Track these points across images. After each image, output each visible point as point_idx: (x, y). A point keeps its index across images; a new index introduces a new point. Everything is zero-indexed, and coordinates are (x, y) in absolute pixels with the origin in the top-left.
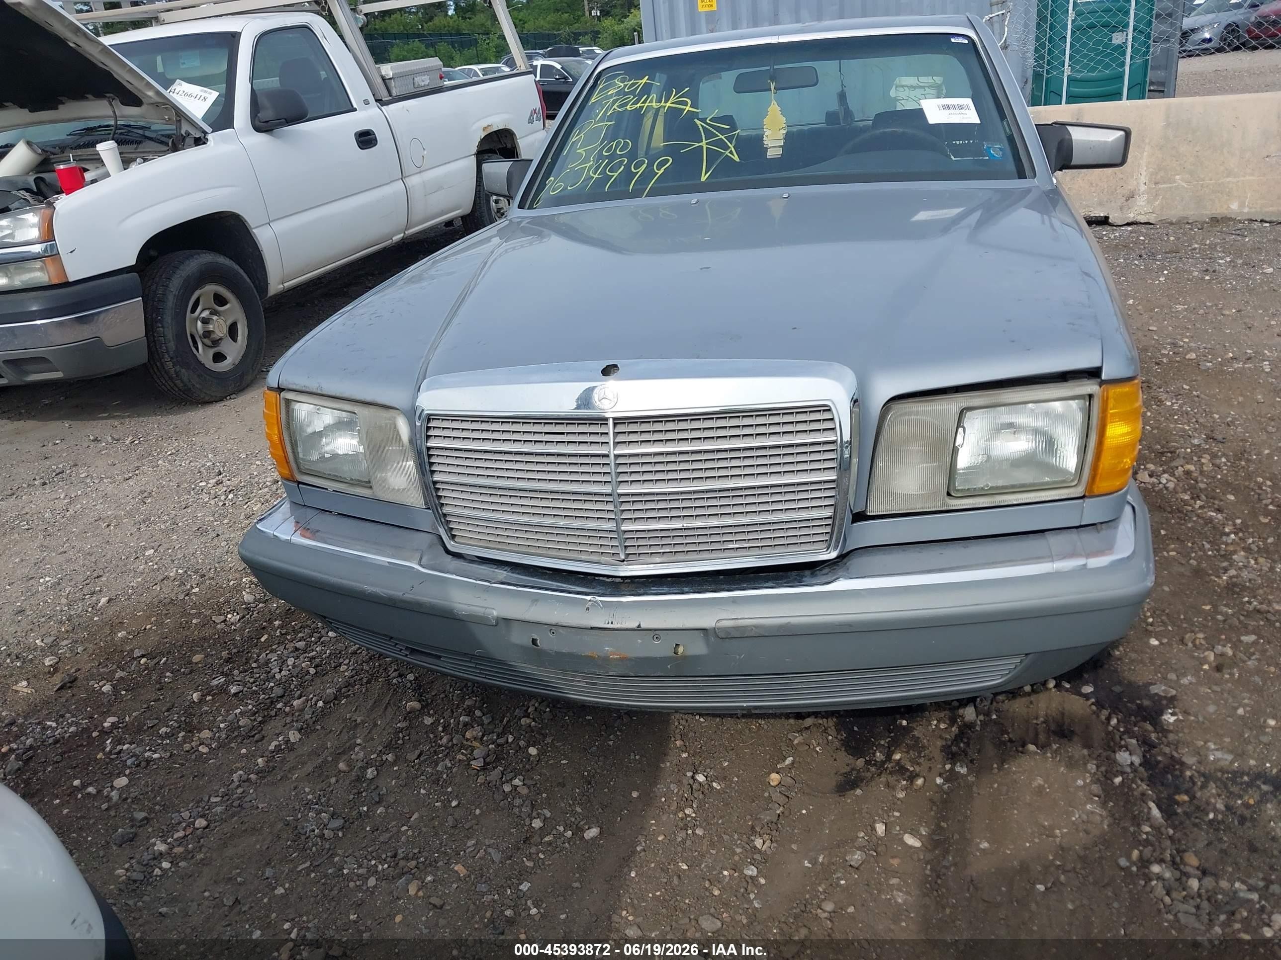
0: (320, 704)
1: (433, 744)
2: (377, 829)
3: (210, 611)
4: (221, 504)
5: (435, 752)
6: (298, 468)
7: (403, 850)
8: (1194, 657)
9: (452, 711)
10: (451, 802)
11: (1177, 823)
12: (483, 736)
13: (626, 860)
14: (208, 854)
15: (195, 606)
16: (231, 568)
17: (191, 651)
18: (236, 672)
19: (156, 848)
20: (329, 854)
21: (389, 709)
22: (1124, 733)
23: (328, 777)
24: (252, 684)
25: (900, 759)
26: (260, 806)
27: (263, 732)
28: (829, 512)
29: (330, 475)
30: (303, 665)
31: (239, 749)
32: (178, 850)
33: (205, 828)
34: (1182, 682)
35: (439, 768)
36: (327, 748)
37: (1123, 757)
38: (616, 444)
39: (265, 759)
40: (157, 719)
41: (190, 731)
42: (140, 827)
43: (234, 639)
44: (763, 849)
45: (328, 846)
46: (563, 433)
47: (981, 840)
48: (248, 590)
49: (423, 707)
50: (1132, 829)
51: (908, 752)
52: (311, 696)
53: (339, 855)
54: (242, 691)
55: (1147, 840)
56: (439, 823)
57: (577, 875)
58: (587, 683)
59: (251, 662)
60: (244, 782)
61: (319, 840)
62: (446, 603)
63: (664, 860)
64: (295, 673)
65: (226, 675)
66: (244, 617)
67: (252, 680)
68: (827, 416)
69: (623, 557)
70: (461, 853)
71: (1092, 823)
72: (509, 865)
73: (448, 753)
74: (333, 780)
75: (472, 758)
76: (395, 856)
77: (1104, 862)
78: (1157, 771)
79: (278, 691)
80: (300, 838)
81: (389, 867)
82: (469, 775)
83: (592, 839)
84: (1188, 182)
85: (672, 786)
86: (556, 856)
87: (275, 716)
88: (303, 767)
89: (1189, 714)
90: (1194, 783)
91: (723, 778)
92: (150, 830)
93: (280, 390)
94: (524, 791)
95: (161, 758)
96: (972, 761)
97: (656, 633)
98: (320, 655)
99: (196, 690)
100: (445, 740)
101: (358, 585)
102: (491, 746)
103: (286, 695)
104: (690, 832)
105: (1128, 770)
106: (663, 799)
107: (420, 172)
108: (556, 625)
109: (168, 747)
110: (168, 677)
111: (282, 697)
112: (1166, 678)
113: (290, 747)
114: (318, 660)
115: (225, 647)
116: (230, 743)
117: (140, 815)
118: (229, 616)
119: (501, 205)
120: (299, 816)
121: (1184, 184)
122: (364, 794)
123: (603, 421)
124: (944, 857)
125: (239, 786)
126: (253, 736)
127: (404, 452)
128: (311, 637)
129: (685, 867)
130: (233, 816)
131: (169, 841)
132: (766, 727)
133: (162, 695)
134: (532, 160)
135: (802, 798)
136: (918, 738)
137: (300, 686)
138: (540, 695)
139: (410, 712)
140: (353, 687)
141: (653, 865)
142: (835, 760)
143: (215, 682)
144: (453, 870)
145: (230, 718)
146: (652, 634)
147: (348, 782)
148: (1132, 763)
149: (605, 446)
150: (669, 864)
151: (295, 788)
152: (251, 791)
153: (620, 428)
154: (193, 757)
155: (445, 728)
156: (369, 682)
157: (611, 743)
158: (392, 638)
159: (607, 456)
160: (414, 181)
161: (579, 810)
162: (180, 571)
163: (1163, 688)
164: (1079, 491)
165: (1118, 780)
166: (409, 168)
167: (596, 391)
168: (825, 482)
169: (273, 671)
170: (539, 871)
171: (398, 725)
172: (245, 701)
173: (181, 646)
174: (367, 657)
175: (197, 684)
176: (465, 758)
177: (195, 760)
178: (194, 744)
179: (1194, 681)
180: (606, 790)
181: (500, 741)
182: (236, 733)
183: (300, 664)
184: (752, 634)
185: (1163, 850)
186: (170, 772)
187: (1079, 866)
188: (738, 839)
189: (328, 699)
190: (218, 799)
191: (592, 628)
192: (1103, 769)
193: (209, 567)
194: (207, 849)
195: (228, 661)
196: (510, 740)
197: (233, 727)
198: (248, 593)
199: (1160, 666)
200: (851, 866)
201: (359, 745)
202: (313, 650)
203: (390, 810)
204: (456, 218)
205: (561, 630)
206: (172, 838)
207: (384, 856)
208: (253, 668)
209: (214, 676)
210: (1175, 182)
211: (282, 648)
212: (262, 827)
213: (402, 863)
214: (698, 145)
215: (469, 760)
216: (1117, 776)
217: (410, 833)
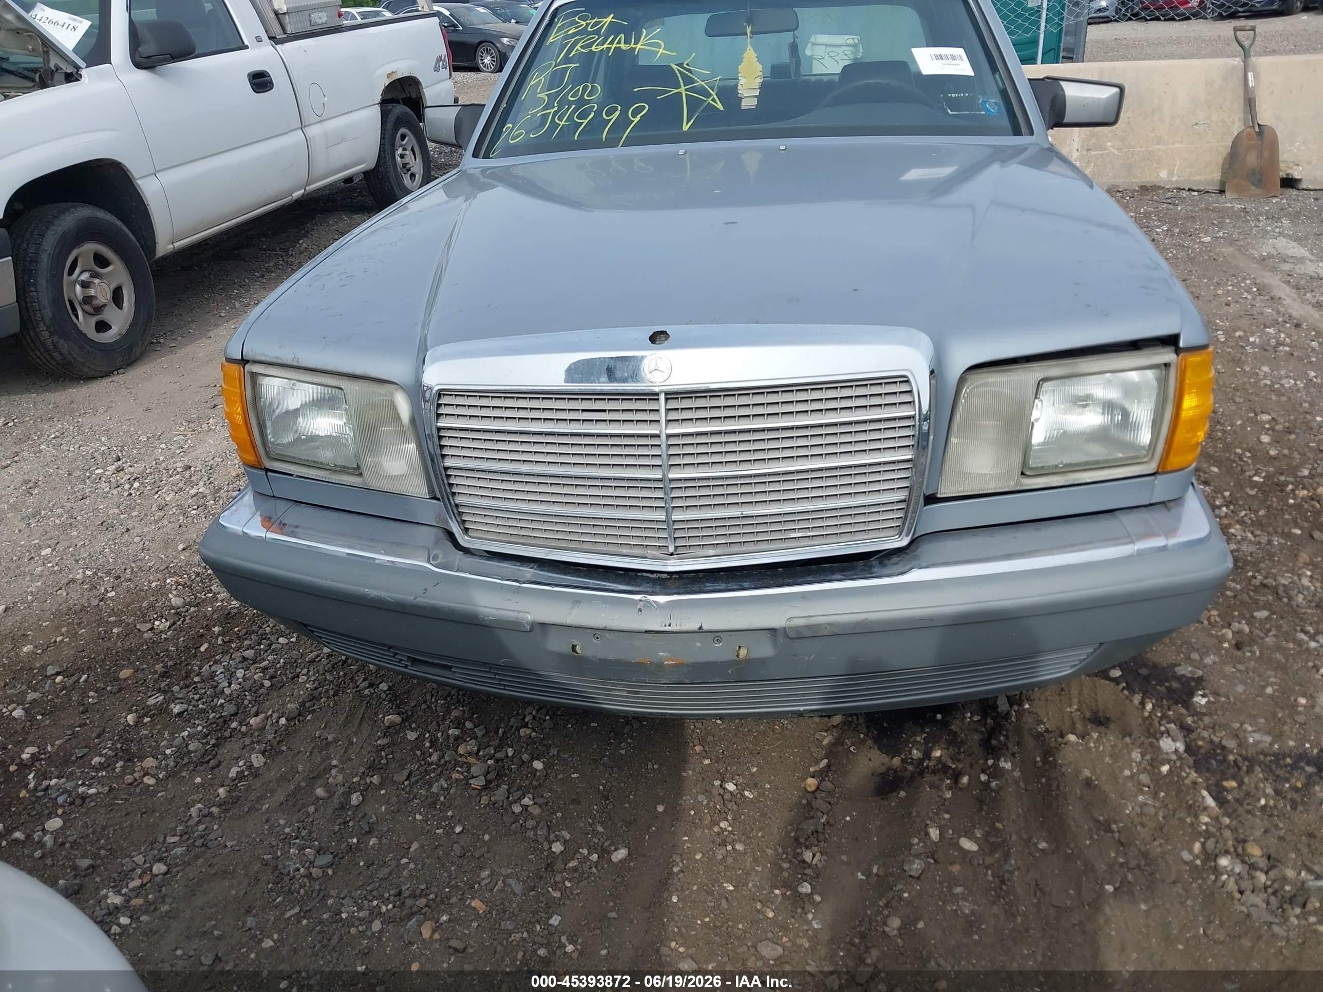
0: (283, 721)
1: (423, 763)
2: (373, 864)
3: (133, 618)
4: (126, 494)
5: (426, 771)
6: (267, 453)
7: (407, 887)
8: (1212, 636)
9: (438, 723)
10: (454, 828)
11: (1230, 810)
12: (479, 750)
13: (664, 883)
14: (174, 905)
15: (113, 612)
16: (150, 568)
17: (115, 665)
18: (176, 688)
19: (109, 901)
20: (321, 897)
21: (365, 725)
22: (1161, 718)
23: (303, 806)
24: (197, 701)
25: (941, 756)
26: (229, 844)
27: (218, 757)
28: (902, 495)
29: (307, 460)
30: (255, 677)
31: (192, 778)
32: (137, 902)
33: (165, 874)
34: (1206, 661)
35: (434, 789)
36: (298, 772)
37: (1166, 744)
38: (668, 421)
39: (227, 788)
40: (86, 747)
41: (129, 760)
42: (85, 876)
43: (167, 650)
44: (814, 862)
45: (317, 887)
46: (604, 411)
47: (1038, 839)
48: (174, 592)
49: (403, 721)
50: (1189, 820)
51: (947, 749)
52: (270, 713)
53: (332, 897)
54: (186, 710)
55: (1207, 831)
56: (444, 853)
57: (611, 904)
58: (629, 692)
59: (192, 676)
60: (205, 816)
61: (306, 880)
62: (467, 607)
63: (706, 881)
64: (247, 685)
65: (164, 692)
66: (174, 623)
67: (197, 697)
68: (905, 388)
69: (671, 549)
70: (476, 886)
71: (1146, 815)
72: (534, 896)
73: (442, 772)
74: (311, 809)
75: (469, 776)
76: (399, 894)
77: (1167, 856)
78: (1200, 756)
79: (230, 709)
80: (283, 879)
81: (394, 907)
82: (470, 796)
83: (620, 861)
84: (1119, 149)
85: (701, 797)
86: (585, 883)
87: (230, 737)
88: (272, 796)
89: (1219, 695)
90: (1239, 768)
91: (754, 785)
92: (98, 879)
93: (244, 361)
94: (536, 811)
95: (98, 793)
96: (1013, 755)
97: (717, 634)
98: (274, 663)
99: (130, 711)
100: (435, 758)
101: (358, 588)
102: (490, 762)
103: (240, 713)
104: (729, 848)
105: (1174, 757)
106: (692, 813)
107: (321, 121)
108: (604, 629)
109: (105, 779)
110: (92, 697)
111: (235, 714)
112: (1189, 658)
113: (255, 773)
114: (271, 671)
115: (158, 660)
116: (180, 772)
117: (85, 863)
118: (157, 623)
119: (407, 160)
120: (279, 854)
121: (1115, 151)
122: (351, 824)
123: (653, 396)
124: (1006, 861)
125: (199, 822)
126: (208, 762)
127: (404, 433)
128: (260, 644)
129: (731, 888)
130: (197, 857)
131: (123, 892)
132: (789, 727)
133: (88, 718)
134: (484, 105)
135: (845, 803)
136: (956, 733)
137: (255, 701)
138: (538, 702)
139: (389, 727)
140: (318, 700)
141: (695, 888)
142: (870, 760)
143: (151, 701)
144: (469, 906)
145: (177, 742)
146: (713, 635)
147: (331, 811)
148: (1176, 750)
149: (653, 425)
150: (713, 886)
151: (267, 821)
152: (216, 827)
153: (673, 404)
154: (138, 790)
155: (433, 743)
156: (336, 694)
157: (623, 752)
158: (390, 647)
159: (658, 436)
160: (314, 131)
161: (600, 829)
162: (89, 573)
163: (1190, 669)
164: (1152, 467)
165: (1165, 769)
166: (309, 117)
167: (646, 361)
168: (899, 462)
169: (221, 686)
170: (567, 902)
171: (379, 742)
172: (192, 721)
173: (103, 660)
174: (329, 666)
175: (130, 704)
176: (462, 777)
177: (140, 794)
178: (136, 775)
179: (1217, 660)
180: (627, 805)
181: (498, 755)
182: (186, 760)
183: (252, 676)
184: (825, 633)
185: (1226, 841)
186: (111, 810)
187: (1143, 863)
188: (784, 853)
189: (291, 715)
190: (176, 839)
191: (647, 632)
192: (1148, 757)
193: (123, 567)
194: (171, 899)
195: (165, 675)
196: (510, 754)
197: (182, 752)
198: (175, 596)
199: (1181, 646)
200: (910, 876)
201: (335, 766)
202: (264, 660)
203: (384, 841)
204: (357, 174)
205: (607, 635)
206: (127, 887)
207: (386, 895)
208: (195, 683)
209: (149, 694)
210: (1106, 149)
211: (227, 658)
212: (234, 869)
213: (409, 902)
214: (676, 91)
215: (467, 779)
216: (1164, 765)
217: (412, 866)
